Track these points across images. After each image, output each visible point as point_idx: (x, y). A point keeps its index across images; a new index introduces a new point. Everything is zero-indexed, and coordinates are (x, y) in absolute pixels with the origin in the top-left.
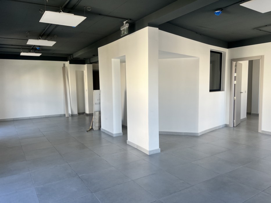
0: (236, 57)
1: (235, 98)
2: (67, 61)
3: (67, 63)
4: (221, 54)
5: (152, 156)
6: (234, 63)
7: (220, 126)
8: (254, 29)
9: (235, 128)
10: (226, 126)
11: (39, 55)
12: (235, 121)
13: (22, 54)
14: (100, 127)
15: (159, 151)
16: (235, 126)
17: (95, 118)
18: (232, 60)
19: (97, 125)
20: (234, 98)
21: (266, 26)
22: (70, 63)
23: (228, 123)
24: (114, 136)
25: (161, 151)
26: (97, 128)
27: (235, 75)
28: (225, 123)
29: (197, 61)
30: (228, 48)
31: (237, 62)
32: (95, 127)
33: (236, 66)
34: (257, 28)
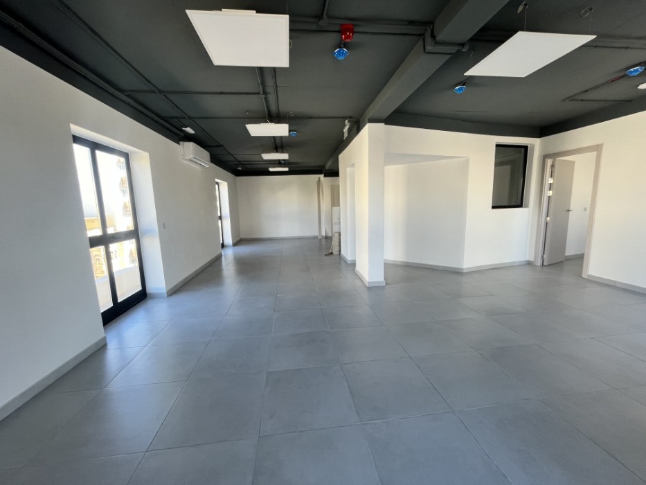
0: (552, 151)
1: (548, 218)
2: (321, 174)
3: (322, 176)
4: (526, 148)
5: (371, 289)
6: (549, 162)
7: (515, 262)
8: (564, 100)
9: (545, 269)
10: (529, 263)
11: (286, 169)
12: (545, 256)
13: (271, 170)
14: (340, 251)
15: (384, 284)
16: (545, 264)
17: (335, 240)
18: (545, 157)
19: (337, 249)
20: (546, 219)
21: (586, 91)
22: (325, 176)
23: (532, 260)
24: (349, 262)
25: (387, 284)
26: (338, 253)
27: (551, 181)
28: (527, 259)
29: (465, 164)
30: (540, 137)
31: (555, 159)
32: (335, 251)
33: (553, 166)
34: (571, 98)
